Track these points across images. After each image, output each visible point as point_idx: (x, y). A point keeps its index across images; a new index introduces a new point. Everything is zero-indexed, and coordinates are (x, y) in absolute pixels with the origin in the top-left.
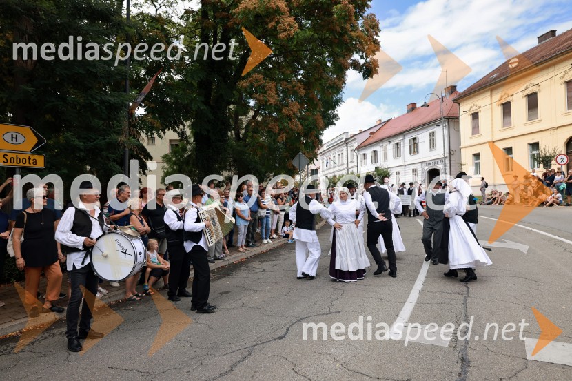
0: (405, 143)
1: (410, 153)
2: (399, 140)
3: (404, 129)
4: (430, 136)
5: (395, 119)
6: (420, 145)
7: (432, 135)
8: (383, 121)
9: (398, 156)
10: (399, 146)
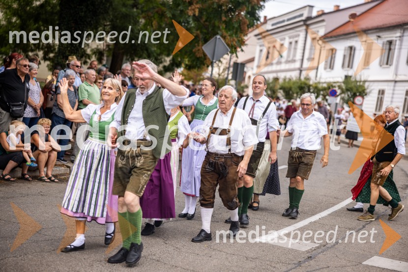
0: (402, 43)
2: (395, 36)
9: (387, 64)
10: (392, 47)
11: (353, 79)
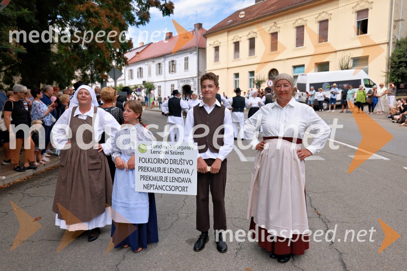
0: (165, 64)
1: (170, 72)
2: (161, 61)
3: (165, 52)
4: (185, 60)
5: (155, 43)
6: (177, 66)
7: (186, 59)
8: (145, 44)
9: (160, 74)
10: (161, 66)
11: (147, 82)
